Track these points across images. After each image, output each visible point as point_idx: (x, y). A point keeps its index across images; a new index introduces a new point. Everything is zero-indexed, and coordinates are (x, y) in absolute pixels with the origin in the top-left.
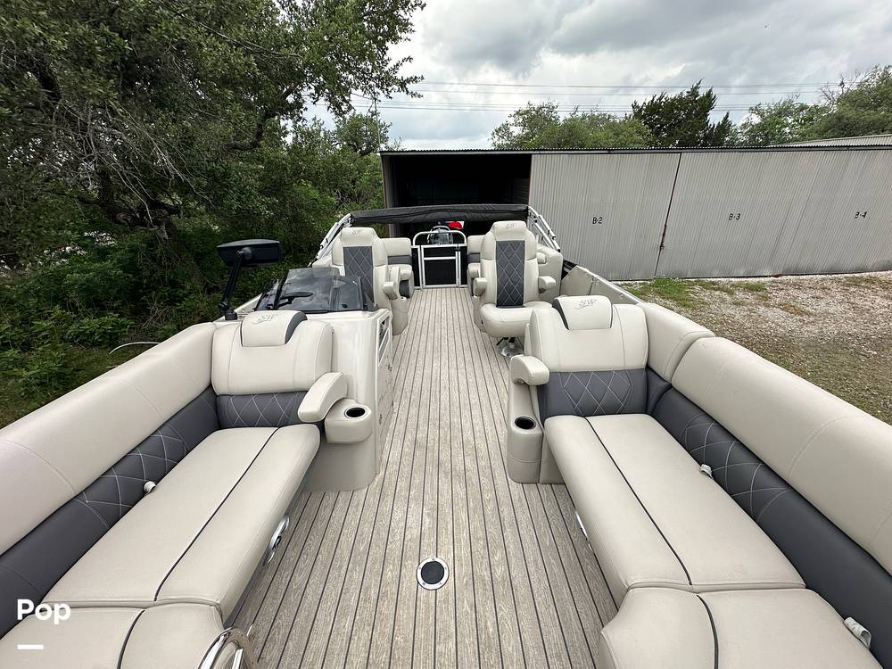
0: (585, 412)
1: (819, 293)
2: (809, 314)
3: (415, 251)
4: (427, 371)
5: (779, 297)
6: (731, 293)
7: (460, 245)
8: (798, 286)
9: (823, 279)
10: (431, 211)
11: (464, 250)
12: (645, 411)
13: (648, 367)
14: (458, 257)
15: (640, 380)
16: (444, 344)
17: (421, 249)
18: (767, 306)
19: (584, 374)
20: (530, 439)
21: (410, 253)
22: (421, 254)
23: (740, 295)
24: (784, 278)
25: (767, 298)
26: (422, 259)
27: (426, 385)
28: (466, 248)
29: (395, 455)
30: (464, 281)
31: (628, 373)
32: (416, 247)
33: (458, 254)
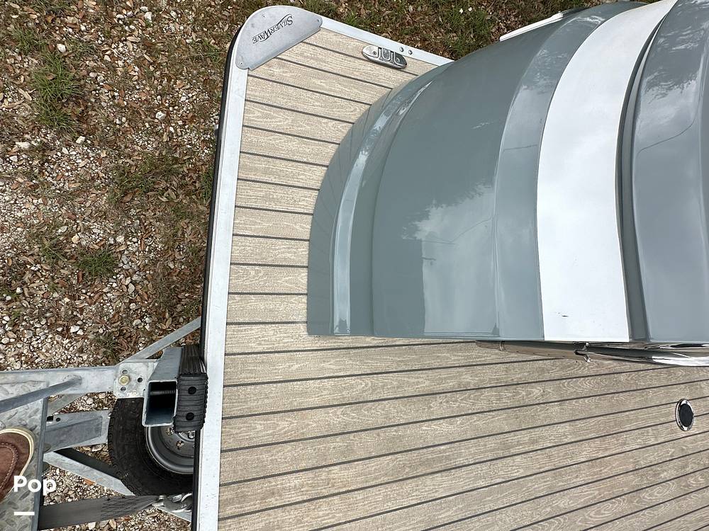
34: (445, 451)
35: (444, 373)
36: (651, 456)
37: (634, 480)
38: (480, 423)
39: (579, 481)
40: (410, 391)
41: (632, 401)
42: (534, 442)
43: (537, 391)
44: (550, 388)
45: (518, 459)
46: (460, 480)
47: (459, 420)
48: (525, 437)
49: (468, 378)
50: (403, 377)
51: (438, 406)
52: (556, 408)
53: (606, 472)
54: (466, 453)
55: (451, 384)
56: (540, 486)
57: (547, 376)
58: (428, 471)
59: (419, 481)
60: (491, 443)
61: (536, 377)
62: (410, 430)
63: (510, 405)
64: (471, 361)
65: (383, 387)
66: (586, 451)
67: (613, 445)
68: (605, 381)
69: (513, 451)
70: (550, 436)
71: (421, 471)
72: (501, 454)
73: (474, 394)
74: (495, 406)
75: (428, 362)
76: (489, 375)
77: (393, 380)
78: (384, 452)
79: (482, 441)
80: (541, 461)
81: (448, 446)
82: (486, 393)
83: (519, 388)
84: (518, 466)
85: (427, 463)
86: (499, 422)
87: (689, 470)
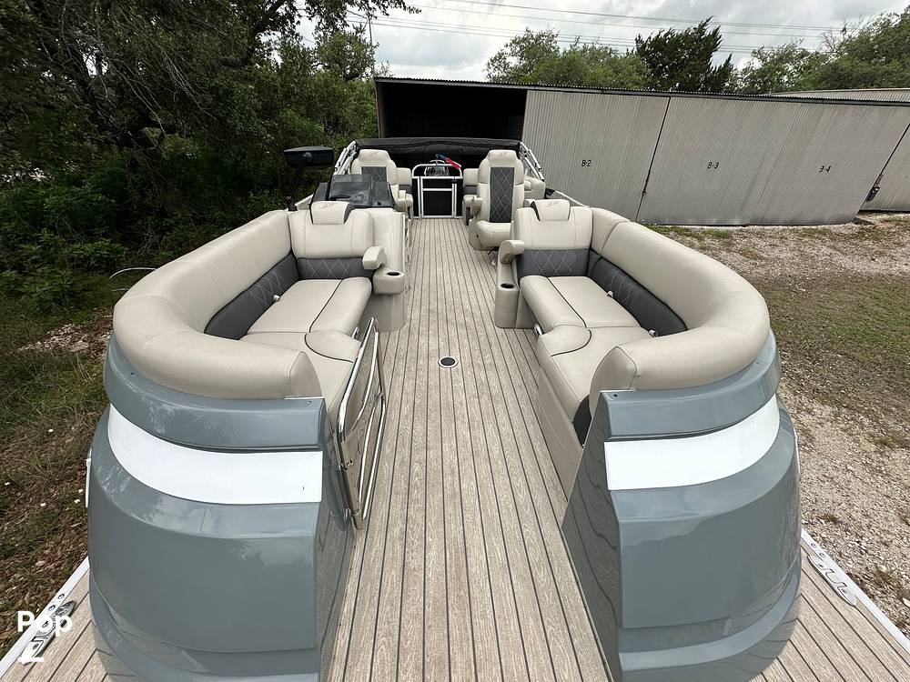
0: (548, 274)
1: (776, 241)
2: (761, 258)
3: (415, 181)
5: (741, 243)
6: (700, 239)
7: (456, 178)
8: (760, 235)
9: (784, 230)
10: (431, 143)
11: (460, 182)
12: (586, 274)
13: (591, 249)
14: (454, 189)
17: (420, 180)
18: (729, 251)
19: (548, 252)
21: (411, 183)
22: (420, 184)
23: (708, 241)
24: (751, 227)
25: (730, 244)
26: (421, 190)
27: (433, 281)
28: (462, 180)
29: (415, 315)
30: (459, 213)
31: (577, 251)
32: (416, 177)
33: (455, 186)
34: (451, 554)
35: (389, 554)
36: (471, 386)
37: (485, 399)
38: (434, 517)
39: (482, 437)
40: (397, 591)
41: (434, 396)
42: (453, 472)
43: (416, 468)
44: (416, 457)
45: (463, 486)
46: (475, 539)
47: (429, 539)
48: (448, 479)
49: (396, 531)
50: (385, 597)
51: (415, 562)
52: (431, 453)
53: (478, 418)
54: (454, 531)
55: (399, 548)
56: (484, 469)
57: (407, 459)
58: (465, 569)
59: (472, 580)
60: (449, 509)
61: (406, 469)
62: (430, 592)
63: (423, 492)
64: (384, 528)
65: (389, 623)
66: (463, 430)
67: (461, 411)
68: (418, 414)
69: (457, 490)
70: (450, 458)
71: (464, 579)
72: (458, 501)
73: (410, 525)
74: (422, 506)
75: (376, 573)
76: (397, 511)
77: (386, 609)
78: (445, 620)
79: (447, 517)
80: (467, 466)
81: (448, 551)
82: (411, 513)
83: (412, 483)
84: (468, 485)
85: (458, 571)
86: (435, 500)
87: (481, 363)
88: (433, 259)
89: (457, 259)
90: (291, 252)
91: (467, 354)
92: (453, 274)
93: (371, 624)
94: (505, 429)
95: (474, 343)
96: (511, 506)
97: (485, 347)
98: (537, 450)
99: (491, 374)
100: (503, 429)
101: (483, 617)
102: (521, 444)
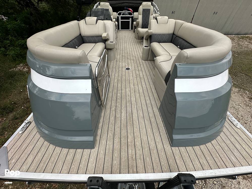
0: (159, 42)
3: (118, 17)
4: (124, 46)
7: (131, 16)
11: (132, 17)
12: (171, 42)
13: (173, 34)
14: (130, 20)
15: (171, 36)
16: (127, 41)
17: (120, 16)
20: (147, 49)
21: (117, 18)
22: (120, 18)
26: (120, 20)
27: (123, 48)
29: (118, 57)
30: (132, 29)
31: (169, 34)
32: (118, 16)
33: (131, 19)
34: (128, 114)
35: (111, 114)
36: (134, 75)
37: (138, 79)
38: (123, 106)
39: (137, 87)
40: (114, 122)
41: (124, 77)
42: (129, 96)
43: (119, 95)
44: (119, 92)
45: (132, 99)
46: (135, 111)
47: (122, 111)
48: (128, 97)
49: (113, 109)
50: (110, 123)
51: (118, 115)
52: (123, 91)
53: (136, 83)
54: (129, 109)
55: (114, 112)
56: (137, 95)
57: (116, 92)
58: (132, 118)
59: (134, 120)
60: (128, 104)
61: (116, 95)
62: (122, 122)
63: (120, 100)
64: (110, 108)
65: (111, 128)
66: (132, 86)
67: (131, 81)
68: (119, 82)
69: (130, 100)
70: (128, 92)
71: (131, 119)
72: (130, 102)
73: (117, 107)
74: (120, 103)
75: (108, 117)
76: (113, 104)
77: (110, 126)
78: (126, 128)
79: (127, 106)
80: (133, 95)
81: (127, 113)
82: (117, 105)
83: (118, 98)
84: (133, 99)
85: (130, 118)
86: (124, 102)
87: (138, 69)
88: (124, 42)
89: (131, 42)
90: (80, 34)
91: (133, 67)
92: (130, 46)
93: (107, 128)
94: (144, 86)
95: (136, 65)
96: (145, 104)
97: (139, 65)
98: (153, 91)
99: (141, 72)
100: (143, 86)
101: (137, 128)
102: (148, 89)
